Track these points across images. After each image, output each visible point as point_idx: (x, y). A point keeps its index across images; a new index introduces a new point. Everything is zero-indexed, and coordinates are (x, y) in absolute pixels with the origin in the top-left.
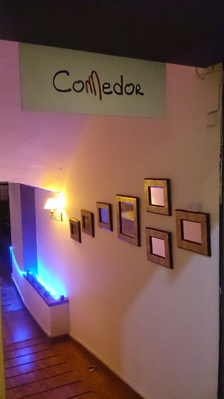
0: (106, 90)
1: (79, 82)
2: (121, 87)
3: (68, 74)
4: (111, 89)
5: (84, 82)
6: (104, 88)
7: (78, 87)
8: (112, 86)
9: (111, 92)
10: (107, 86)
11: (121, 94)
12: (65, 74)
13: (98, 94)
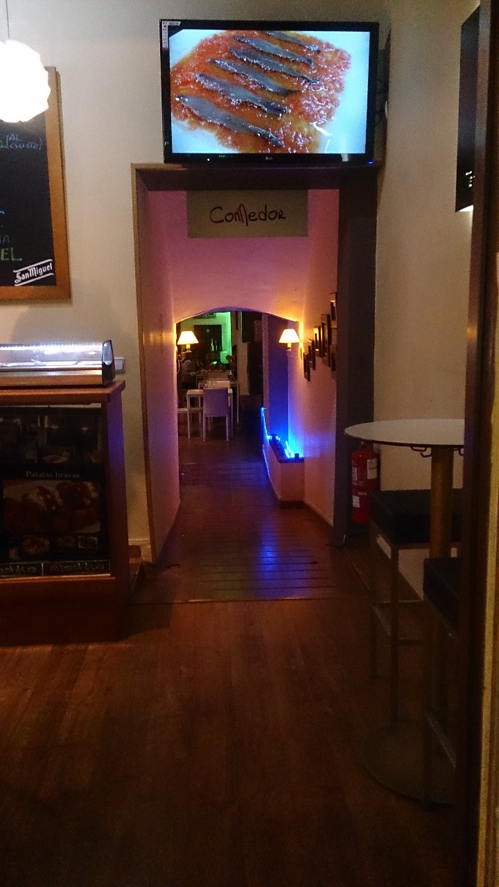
0: (251, 218)
1: (229, 214)
2: (265, 214)
3: (221, 209)
4: (257, 216)
5: (234, 214)
6: (250, 216)
7: (229, 218)
8: (257, 214)
9: (256, 219)
10: (253, 214)
11: (265, 219)
12: (219, 209)
13: (245, 220)
